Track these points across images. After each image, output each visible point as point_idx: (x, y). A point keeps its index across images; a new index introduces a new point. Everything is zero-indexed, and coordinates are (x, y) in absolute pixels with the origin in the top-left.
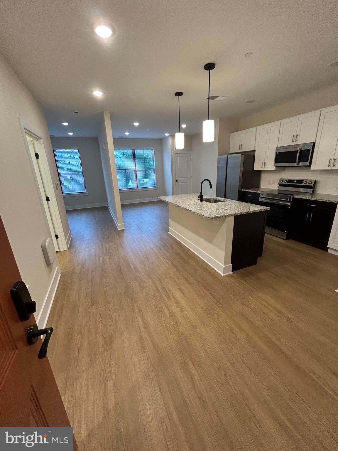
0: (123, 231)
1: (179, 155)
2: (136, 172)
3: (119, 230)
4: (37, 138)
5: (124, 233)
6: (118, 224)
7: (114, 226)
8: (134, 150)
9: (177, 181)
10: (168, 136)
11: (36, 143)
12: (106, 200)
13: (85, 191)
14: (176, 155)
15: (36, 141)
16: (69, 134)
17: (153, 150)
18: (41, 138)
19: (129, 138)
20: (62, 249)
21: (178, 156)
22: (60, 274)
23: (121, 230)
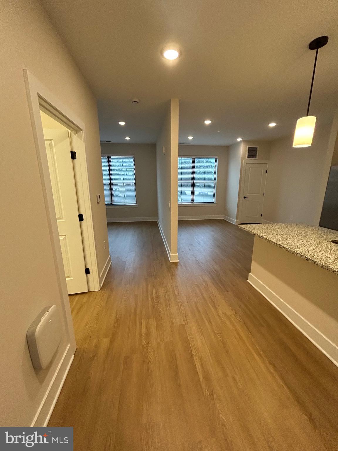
0: (176, 264)
1: (251, 165)
2: (193, 184)
3: (170, 261)
4: (77, 129)
5: (177, 268)
6: (171, 255)
7: (164, 255)
8: (194, 159)
9: (245, 198)
10: (241, 141)
11: (75, 137)
12: (156, 214)
13: (136, 203)
14: (247, 165)
15: (75, 134)
16: (126, 138)
17: (216, 159)
18: (81, 130)
19: (190, 144)
20: (92, 290)
21: (250, 167)
22: (73, 357)
23: (174, 263)
